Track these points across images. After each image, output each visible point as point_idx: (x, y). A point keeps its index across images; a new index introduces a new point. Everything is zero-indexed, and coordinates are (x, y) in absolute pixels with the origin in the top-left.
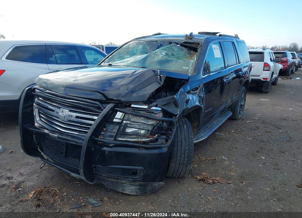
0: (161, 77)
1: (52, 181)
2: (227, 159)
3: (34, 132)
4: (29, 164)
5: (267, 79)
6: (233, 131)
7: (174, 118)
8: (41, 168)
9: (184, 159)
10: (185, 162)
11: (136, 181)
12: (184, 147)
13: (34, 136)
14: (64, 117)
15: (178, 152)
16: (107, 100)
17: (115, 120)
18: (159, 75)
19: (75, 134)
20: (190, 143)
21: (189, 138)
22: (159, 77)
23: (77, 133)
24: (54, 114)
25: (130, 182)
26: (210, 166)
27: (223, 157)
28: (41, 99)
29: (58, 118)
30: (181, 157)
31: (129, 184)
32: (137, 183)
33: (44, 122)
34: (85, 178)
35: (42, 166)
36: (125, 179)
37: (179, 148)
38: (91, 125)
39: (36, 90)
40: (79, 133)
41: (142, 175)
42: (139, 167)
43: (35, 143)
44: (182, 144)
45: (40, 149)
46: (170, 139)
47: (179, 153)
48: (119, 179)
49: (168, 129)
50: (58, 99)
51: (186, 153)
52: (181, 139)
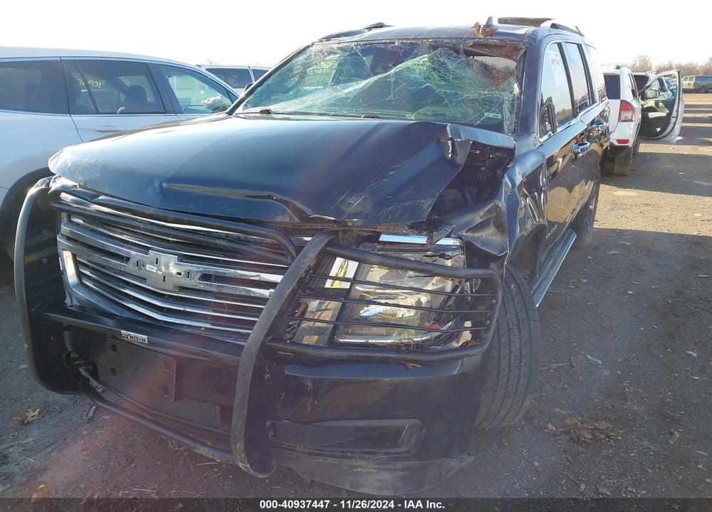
0: (456, 144)
1: (130, 463)
2: (600, 362)
3: (65, 325)
4: (51, 409)
5: (627, 141)
6: (585, 281)
7: (493, 265)
8: (90, 420)
9: (518, 382)
10: (519, 389)
11: (397, 459)
12: (518, 346)
13: (67, 334)
14: (162, 278)
15: (502, 361)
16: (302, 222)
17: (328, 284)
18: (451, 139)
19: (200, 328)
20: (533, 334)
21: (529, 320)
22: (450, 145)
23: (209, 326)
24: (130, 267)
25: (380, 463)
26: (566, 386)
27: (588, 356)
28: (80, 221)
29: (143, 280)
30: (509, 375)
31: (372, 468)
32: (400, 465)
33: (95, 292)
34: (249, 466)
35: (91, 414)
36: (366, 456)
37: (505, 352)
38: (263, 300)
39: (63, 195)
40: (212, 324)
41: (413, 440)
42: (408, 420)
43: (69, 355)
44: (510, 342)
45: (87, 370)
46: (487, 331)
47: (504, 364)
48: (347, 457)
49: (477, 301)
50: (141, 222)
51: (523, 364)
52: (508, 325)
